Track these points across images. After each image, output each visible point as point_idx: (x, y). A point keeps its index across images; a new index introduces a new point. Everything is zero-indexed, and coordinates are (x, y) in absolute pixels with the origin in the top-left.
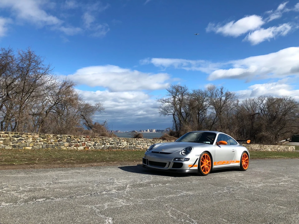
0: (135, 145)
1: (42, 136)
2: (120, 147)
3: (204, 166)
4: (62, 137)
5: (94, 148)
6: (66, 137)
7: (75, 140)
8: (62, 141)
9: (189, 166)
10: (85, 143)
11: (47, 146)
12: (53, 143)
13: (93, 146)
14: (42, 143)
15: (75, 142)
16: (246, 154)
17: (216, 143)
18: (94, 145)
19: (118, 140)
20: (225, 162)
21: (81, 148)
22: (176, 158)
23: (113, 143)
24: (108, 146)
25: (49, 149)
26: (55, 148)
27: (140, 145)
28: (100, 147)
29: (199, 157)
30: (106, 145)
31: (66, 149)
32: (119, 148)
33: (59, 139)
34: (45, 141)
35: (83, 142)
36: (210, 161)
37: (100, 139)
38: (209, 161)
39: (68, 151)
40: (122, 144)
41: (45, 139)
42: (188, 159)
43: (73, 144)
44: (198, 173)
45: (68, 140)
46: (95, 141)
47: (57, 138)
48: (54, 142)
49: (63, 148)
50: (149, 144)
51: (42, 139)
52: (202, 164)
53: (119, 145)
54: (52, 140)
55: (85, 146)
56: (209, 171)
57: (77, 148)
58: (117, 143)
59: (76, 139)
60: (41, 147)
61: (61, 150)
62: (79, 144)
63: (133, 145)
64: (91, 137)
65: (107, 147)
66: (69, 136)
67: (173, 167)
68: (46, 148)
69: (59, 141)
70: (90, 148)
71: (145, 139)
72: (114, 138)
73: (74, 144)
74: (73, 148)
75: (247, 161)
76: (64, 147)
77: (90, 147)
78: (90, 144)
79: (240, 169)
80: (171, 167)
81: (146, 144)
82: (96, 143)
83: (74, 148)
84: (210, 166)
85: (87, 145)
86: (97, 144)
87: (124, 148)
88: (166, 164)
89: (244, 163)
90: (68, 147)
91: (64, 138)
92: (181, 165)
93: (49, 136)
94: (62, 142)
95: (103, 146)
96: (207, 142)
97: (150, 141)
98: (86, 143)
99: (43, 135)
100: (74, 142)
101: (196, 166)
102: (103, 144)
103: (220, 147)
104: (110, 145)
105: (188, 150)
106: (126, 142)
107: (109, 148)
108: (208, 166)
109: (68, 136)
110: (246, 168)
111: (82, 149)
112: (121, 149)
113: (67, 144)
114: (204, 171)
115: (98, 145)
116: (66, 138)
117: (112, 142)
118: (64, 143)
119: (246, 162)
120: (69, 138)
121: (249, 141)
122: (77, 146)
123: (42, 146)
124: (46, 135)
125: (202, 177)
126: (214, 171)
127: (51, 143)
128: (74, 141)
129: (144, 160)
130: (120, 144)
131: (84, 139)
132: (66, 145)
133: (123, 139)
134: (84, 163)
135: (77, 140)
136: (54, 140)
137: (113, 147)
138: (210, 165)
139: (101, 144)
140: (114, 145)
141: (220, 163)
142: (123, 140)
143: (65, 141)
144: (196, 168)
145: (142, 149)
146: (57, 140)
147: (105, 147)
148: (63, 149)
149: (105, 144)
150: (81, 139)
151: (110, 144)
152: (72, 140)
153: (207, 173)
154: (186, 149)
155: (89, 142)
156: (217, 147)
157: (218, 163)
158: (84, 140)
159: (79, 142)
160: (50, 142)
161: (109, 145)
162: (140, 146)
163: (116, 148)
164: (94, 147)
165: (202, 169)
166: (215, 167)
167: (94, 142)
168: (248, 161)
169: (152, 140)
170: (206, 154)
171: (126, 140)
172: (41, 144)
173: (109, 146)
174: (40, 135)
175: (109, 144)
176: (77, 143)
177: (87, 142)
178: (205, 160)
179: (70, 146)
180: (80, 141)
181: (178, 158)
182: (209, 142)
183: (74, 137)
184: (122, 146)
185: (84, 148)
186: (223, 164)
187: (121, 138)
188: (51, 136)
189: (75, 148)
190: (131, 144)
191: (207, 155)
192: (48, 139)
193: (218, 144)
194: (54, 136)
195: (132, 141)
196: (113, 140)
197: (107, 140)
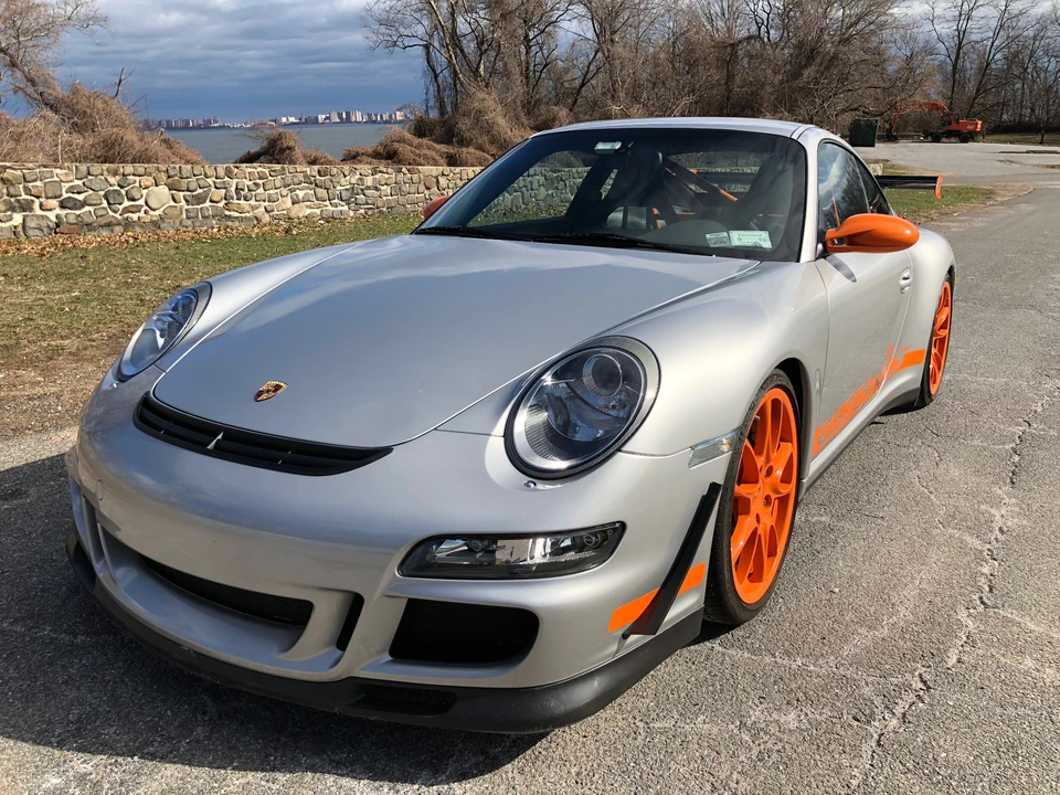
0: (221, 205)
2: (135, 217)
9: (622, 613)
17: (821, 237)
19: (113, 180)
23: (81, 197)
24: (52, 216)
27: (253, 202)
30: (38, 212)
32: (128, 224)
36: (793, 446)
40: (142, 202)
42: (600, 544)
50: (301, 194)
53: (126, 210)
58: (106, 197)
63: (208, 204)
65: (43, 223)
71: (277, 167)
72: (83, 168)
80: (369, 658)
81: (285, 191)
87: (156, 224)
95: (18, 218)
96: (739, 238)
97: (306, 176)
102: (13, 209)
104: (63, 212)
106: (163, 190)
107: (58, 225)
112: (138, 230)
117: (70, 190)
130: (127, 203)
133: (141, 170)
137: (87, 220)
140: (87, 208)
142: (148, 181)
145: (266, 218)
147: (32, 224)
149: (26, 207)
151: (62, 206)
154: (567, 373)
161: (58, 211)
162: (254, 208)
163: (109, 225)
169: (316, 173)
171: (163, 176)
173: (57, 216)
175: (54, 203)
182: (760, 239)
184: (142, 214)
187: (129, 169)
190: (200, 199)
193: (832, 245)
195: (202, 183)
196: (80, 183)
197: (38, 183)
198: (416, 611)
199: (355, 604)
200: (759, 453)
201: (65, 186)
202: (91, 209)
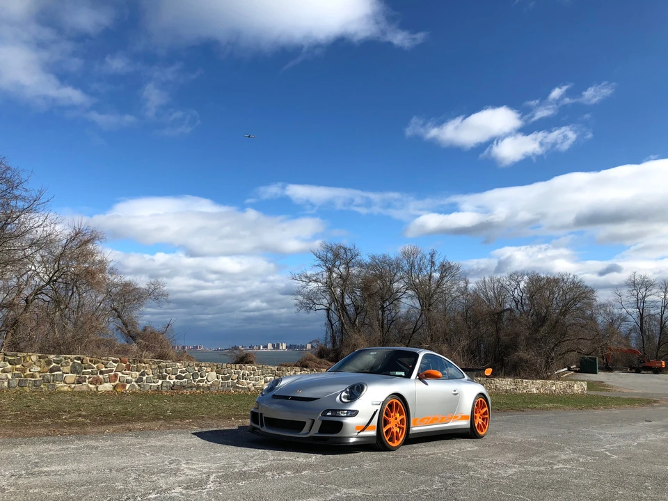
0: (235, 381)
1: (10, 358)
2: (201, 384)
3: (390, 428)
4: (61, 361)
5: (137, 387)
6: (71, 360)
7: (93, 368)
8: (60, 370)
9: (357, 428)
10: (116, 376)
11: (21, 384)
12: (38, 376)
13: (136, 382)
14: (9, 376)
15: (92, 373)
16: (483, 400)
17: (418, 375)
18: (139, 380)
19: (196, 369)
20: (436, 419)
21: (108, 386)
22: (328, 411)
23: (183, 375)
24: (172, 382)
25: (27, 389)
26: (42, 386)
27: (248, 381)
28: (153, 384)
29: (380, 406)
30: (168, 380)
31: (69, 390)
32: (198, 387)
33: (54, 364)
34: (16, 369)
35: (113, 373)
36: (404, 417)
37: (153, 367)
38: (402, 417)
39: (73, 393)
40: (205, 378)
41: (18, 366)
42: (354, 413)
43: (87, 376)
44: (376, 445)
45: (75, 367)
46: (142, 370)
47: (49, 363)
48: (40, 372)
49: (62, 387)
50: (268, 378)
51: (9, 366)
52: (386, 422)
53: (199, 381)
54: (36, 369)
55: (117, 382)
56: (401, 439)
57: (97, 388)
58: (192, 375)
59: (95, 366)
60: (6, 384)
61: (55, 393)
62: (101, 376)
63: (230, 381)
64: (131, 361)
65: (168, 385)
66: (79, 359)
67: (321, 431)
68: (18, 388)
69: (51, 371)
70: (127, 388)
71: (261, 366)
72: (187, 363)
73: (90, 378)
74: (86, 386)
75: (486, 416)
76: (63, 384)
77: (128, 385)
78: (130, 378)
79: (470, 434)
80: (315, 431)
81: (262, 377)
82: (143, 374)
83: (89, 387)
84: (403, 429)
85: (122, 379)
86: (144, 378)
87: (209, 388)
88: (303, 424)
89: (479, 421)
90: (73, 386)
91: (66, 363)
92: (340, 426)
93: (28, 358)
94: (60, 373)
95: (160, 382)
96: (397, 373)
97: (272, 371)
98: (120, 374)
99: (11, 356)
100: (89, 373)
101: (372, 429)
102: (159, 378)
103: (426, 384)
104: (176, 381)
105: (355, 392)
106: (214, 373)
107: (173, 386)
108: (400, 428)
109: (75, 358)
110: (482, 431)
111: (108, 389)
112: (202, 390)
113: (71, 377)
114: (391, 440)
115: (149, 381)
116: (71, 363)
117: (181, 372)
118: (65, 375)
119: (483, 419)
120: (79, 362)
121: (488, 372)
122: (96, 382)
123: (9, 383)
124: (20, 355)
125: (385, 454)
126: (412, 439)
127: (33, 376)
128: (90, 370)
129: (255, 416)
130: (199, 378)
131: (116, 365)
132: (68, 380)
133: (207, 365)
134: (110, 423)
135: (97, 367)
136: (39, 369)
137: (184, 384)
138: (405, 427)
139: (156, 377)
140: (185, 380)
141: (426, 420)
142: (209, 369)
143: (67, 369)
144: (373, 433)
145: (253, 389)
146: (47, 368)
147: (164, 385)
148: (62, 389)
149: (164, 378)
150: (108, 366)
151: (176, 378)
152: (85, 369)
153: (397, 443)
154: (352, 388)
155: (127, 372)
156: (420, 385)
157: (422, 421)
158: (115, 369)
159: (102, 373)
160: (28, 372)
161: (174, 380)
162: (248, 383)
163: (191, 387)
164: (139, 385)
165: (387, 435)
166: (415, 429)
167: (138, 373)
168: (488, 416)
169: (276, 369)
170: (395, 401)
171: (215, 368)
172: (7, 378)
173: (174, 382)
174: (5, 355)
175: (174, 376)
176: (97, 374)
177: (123, 373)
178: (392, 414)
179: (79, 383)
180: (104, 369)
181: (332, 411)
182: (403, 374)
183: (91, 361)
184: (204, 383)
185: (115, 387)
186: (431, 423)
187: (203, 364)
188: (32, 357)
189: (91, 386)
190: (227, 378)
191: (398, 404)
192: (26, 364)
193: (422, 377)
194: (40, 357)
195: (229, 371)
196: (184, 369)
197: (170, 369)
198: (324, 422)
199: (314, 421)
200: (392, 412)
201: (180, 370)
202: (186, 380)
